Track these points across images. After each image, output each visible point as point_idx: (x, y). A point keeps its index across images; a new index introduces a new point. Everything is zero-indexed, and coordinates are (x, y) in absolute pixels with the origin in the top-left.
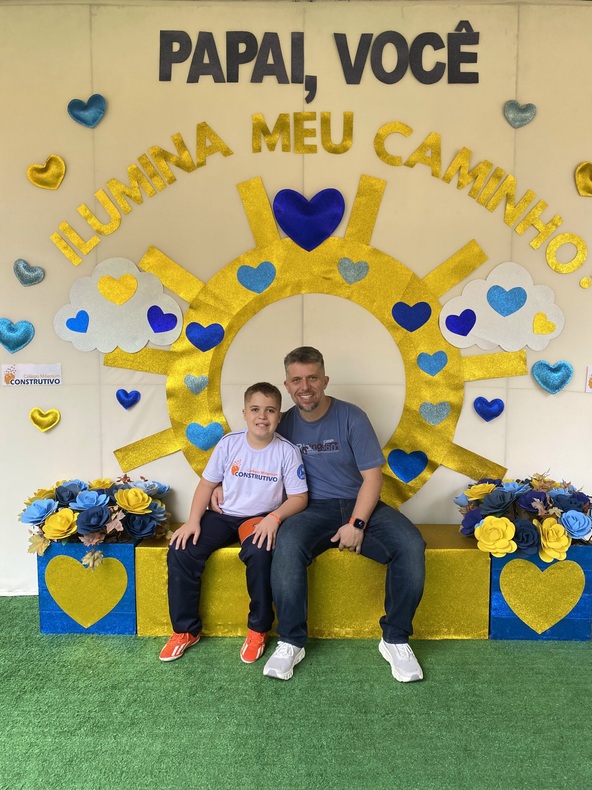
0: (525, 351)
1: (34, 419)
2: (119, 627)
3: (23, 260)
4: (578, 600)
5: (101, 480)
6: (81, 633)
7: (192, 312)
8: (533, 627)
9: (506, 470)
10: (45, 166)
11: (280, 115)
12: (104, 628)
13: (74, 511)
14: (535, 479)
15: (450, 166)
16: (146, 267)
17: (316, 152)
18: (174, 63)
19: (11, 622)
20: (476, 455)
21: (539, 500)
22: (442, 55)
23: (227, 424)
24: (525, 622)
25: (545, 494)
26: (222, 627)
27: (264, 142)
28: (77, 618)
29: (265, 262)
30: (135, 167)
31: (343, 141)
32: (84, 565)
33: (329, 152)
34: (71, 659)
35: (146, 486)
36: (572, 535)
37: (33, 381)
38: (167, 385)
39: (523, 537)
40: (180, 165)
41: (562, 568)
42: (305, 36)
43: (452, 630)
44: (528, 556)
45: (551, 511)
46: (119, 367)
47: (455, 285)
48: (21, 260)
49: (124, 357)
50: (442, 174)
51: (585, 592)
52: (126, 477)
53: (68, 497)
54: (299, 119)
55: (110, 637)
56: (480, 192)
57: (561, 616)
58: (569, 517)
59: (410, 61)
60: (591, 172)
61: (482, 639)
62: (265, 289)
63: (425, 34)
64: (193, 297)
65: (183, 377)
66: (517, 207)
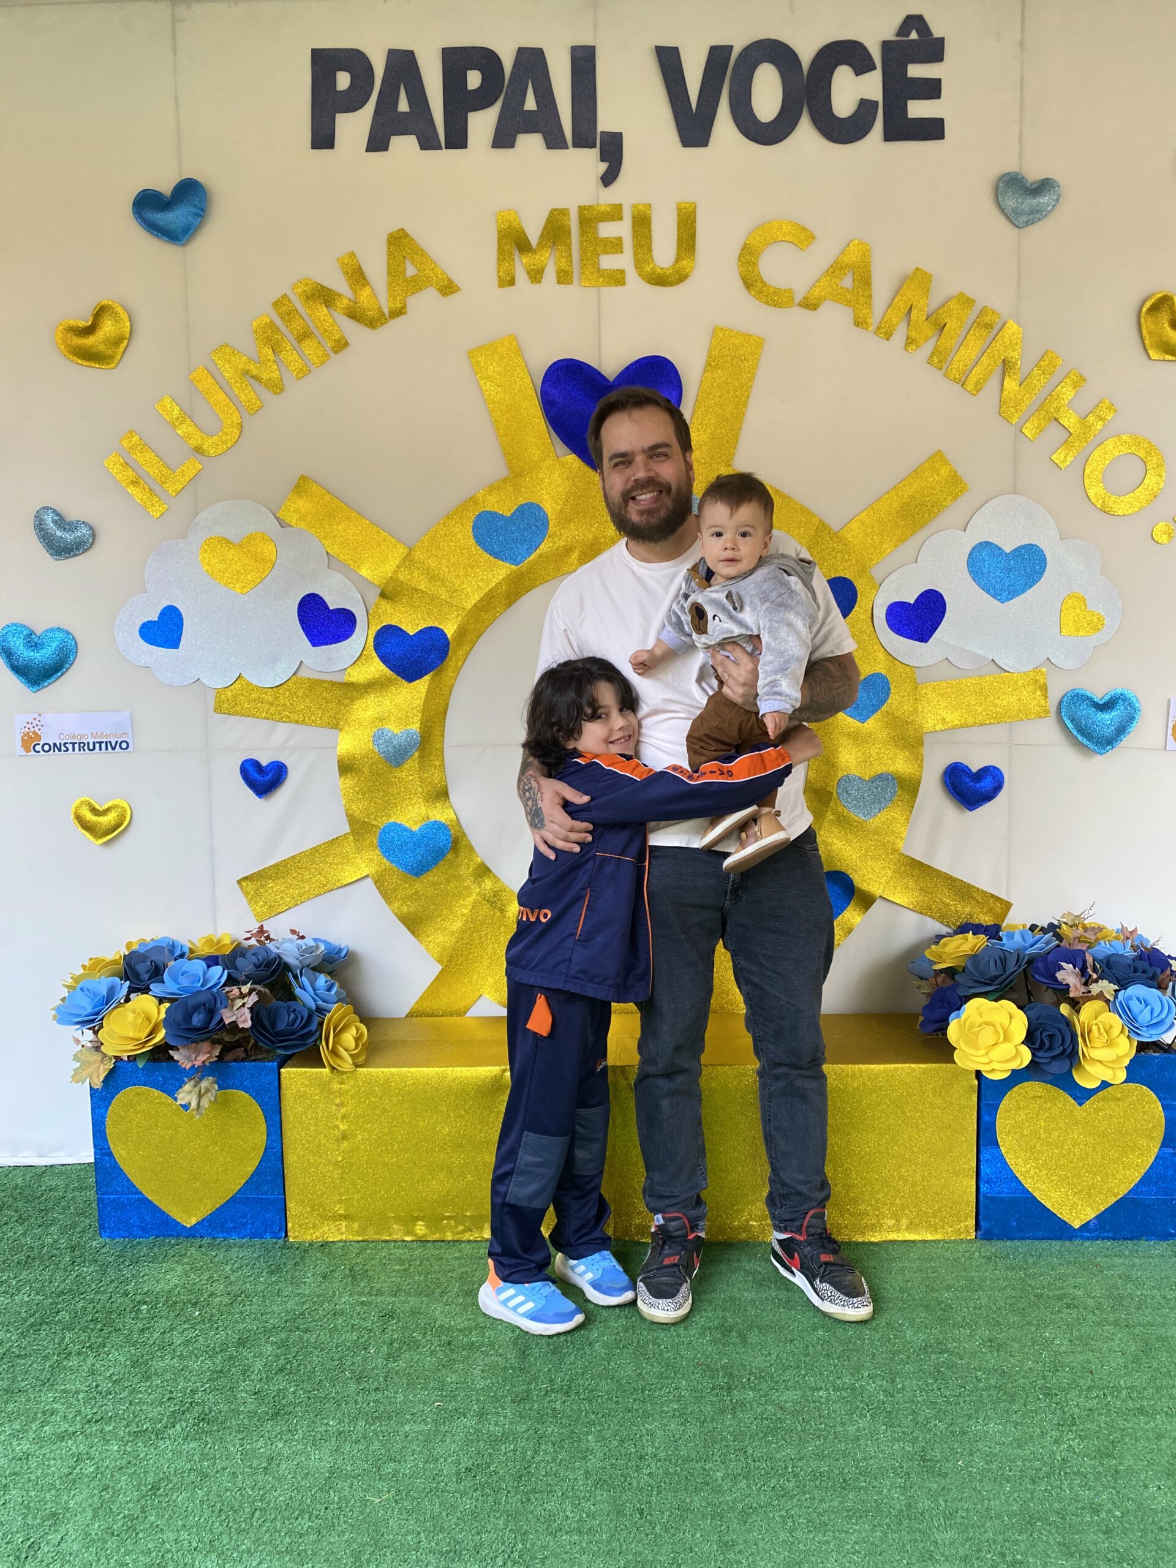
0: (1045, 670)
1: (79, 819)
2: (252, 1223)
3: (51, 509)
4: (1151, 1161)
5: (213, 938)
6: (178, 1236)
7: (385, 605)
8: (1064, 1214)
9: (1008, 906)
10: (90, 323)
11: (552, 212)
12: (223, 1226)
13: (161, 1001)
14: (1065, 923)
15: (890, 305)
16: (292, 518)
17: (624, 284)
18: (340, 112)
19: (43, 1218)
20: (951, 877)
21: (1071, 966)
22: (871, 86)
23: (459, 824)
24: (1048, 1205)
25: (1084, 952)
26: (452, 1222)
27: (520, 265)
28: (170, 1207)
29: (526, 504)
30: (267, 320)
31: (677, 261)
32: (181, 1105)
33: (649, 283)
34: (159, 1288)
35: (299, 948)
36: (1138, 1034)
37: (77, 746)
38: (338, 749)
39: (1042, 1039)
40: (355, 314)
41: (1118, 1099)
42: (598, 54)
43: (904, 1222)
44: (1051, 1077)
45: (1095, 988)
46: (243, 715)
47: (903, 541)
48: (47, 508)
49: (254, 696)
50: (874, 322)
51: (1164, 1144)
52: (261, 931)
53: (148, 972)
54: (589, 219)
55: (235, 1244)
56: (952, 355)
57: (1118, 1193)
58: (1130, 998)
59: (808, 98)
60: (1174, 312)
61: (962, 1239)
62: (528, 556)
63: (836, 42)
64: (386, 576)
65: (371, 732)
66: (1025, 384)
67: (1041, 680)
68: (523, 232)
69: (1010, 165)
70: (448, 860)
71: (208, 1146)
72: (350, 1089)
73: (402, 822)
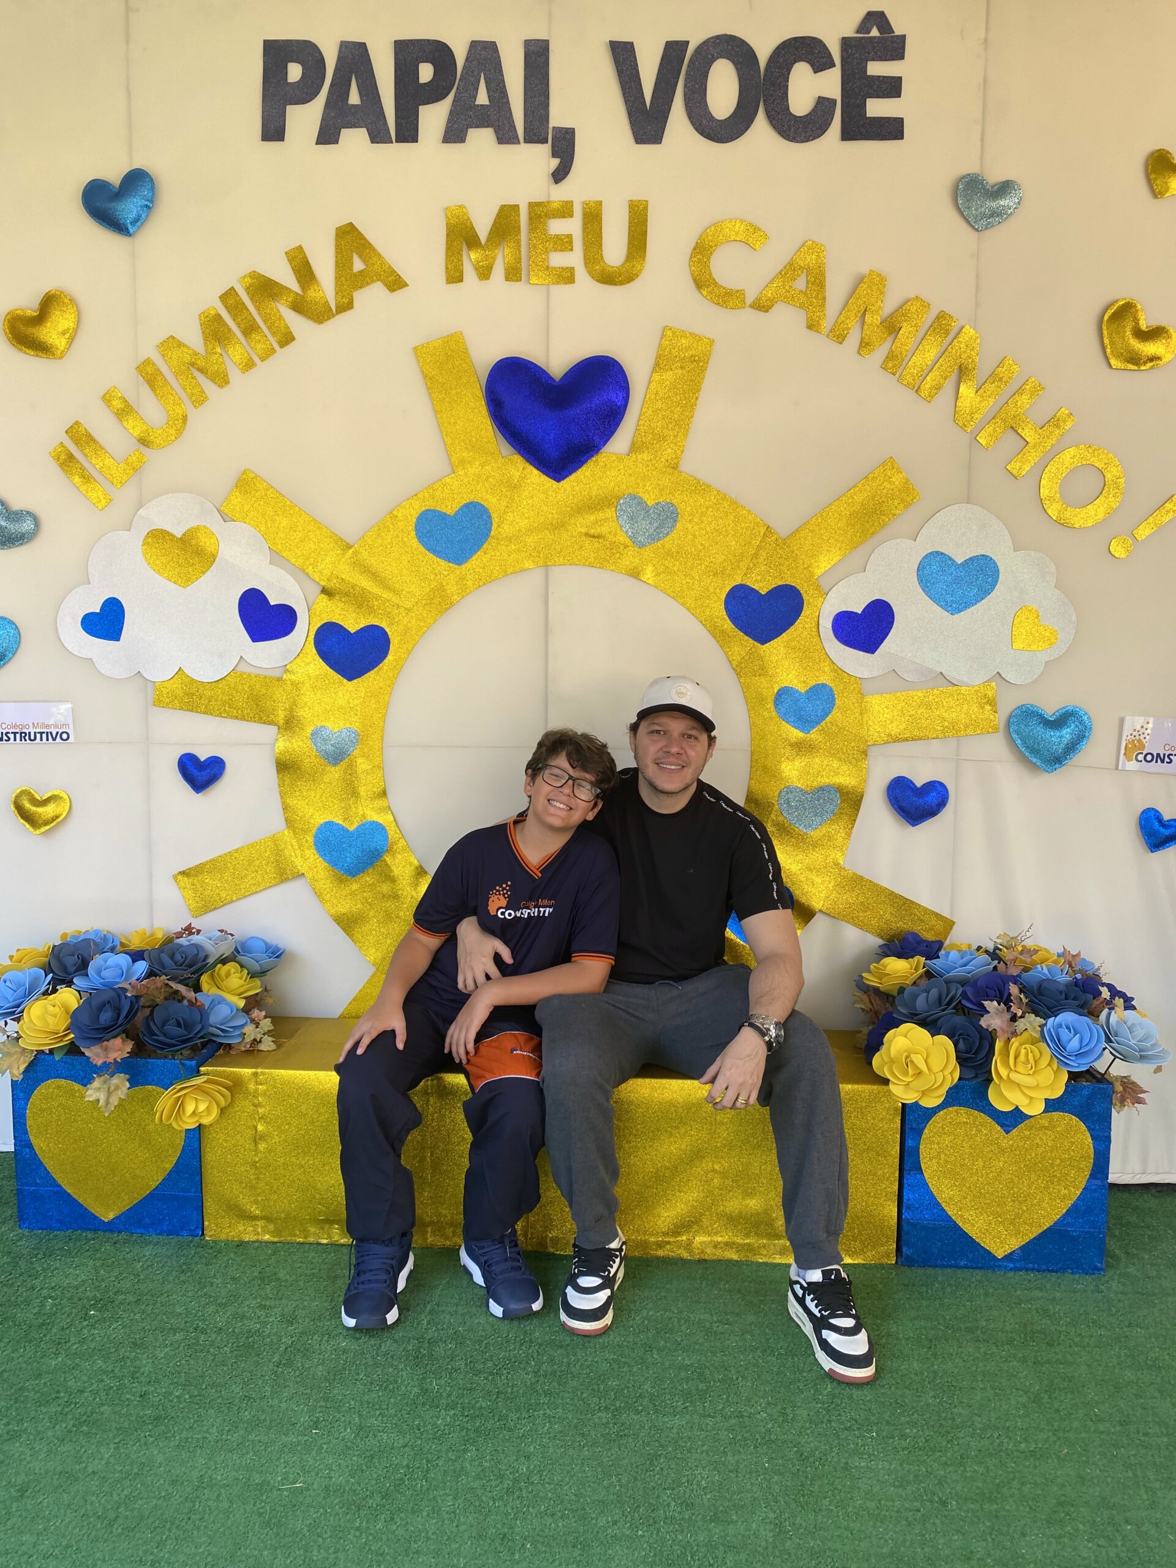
0: (995, 684)
1: (19, 809)
2: (170, 1220)
4: (1078, 1193)
5: (147, 931)
6: (95, 1230)
7: (327, 602)
8: (988, 1243)
9: (949, 924)
10: (38, 313)
11: (503, 207)
12: (141, 1222)
13: (81, 994)
14: (1003, 945)
15: (844, 308)
16: (235, 512)
17: (573, 282)
18: (291, 104)
20: (895, 894)
21: (995, 1003)
22: (830, 84)
23: (397, 825)
24: (971, 1233)
27: (468, 262)
28: (88, 1201)
29: (471, 503)
30: (213, 311)
31: (627, 260)
33: (598, 281)
34: (66, 1283)
37: (18, 736)
38: (276, 746)
40: (302, 308)
41: (1046, 1128)
42: (551, 48)
46: (182, 709)
47: (852, 549)
49: (193, 690)
50: (826, 324)
51: (1091, 1177)
53: (74, 965)
54: (540, 213)
55: (150, 1241)
56: (907, 360)
57: (1044, 1224)
58: (1060, 1026)
59: (764, 96)
60: (1136, 320)
61: (882, 1264)
62: (471, 557)
63: (795, 39)
64: (327, 572)
65: (309, 730)
66: (981, 391)
67: (990, 694)
68: (472, 228)
69: (970, 167)
70: (385, 860)
71: (127, 1142)
72: (268, 1090)
73: (339, 821)
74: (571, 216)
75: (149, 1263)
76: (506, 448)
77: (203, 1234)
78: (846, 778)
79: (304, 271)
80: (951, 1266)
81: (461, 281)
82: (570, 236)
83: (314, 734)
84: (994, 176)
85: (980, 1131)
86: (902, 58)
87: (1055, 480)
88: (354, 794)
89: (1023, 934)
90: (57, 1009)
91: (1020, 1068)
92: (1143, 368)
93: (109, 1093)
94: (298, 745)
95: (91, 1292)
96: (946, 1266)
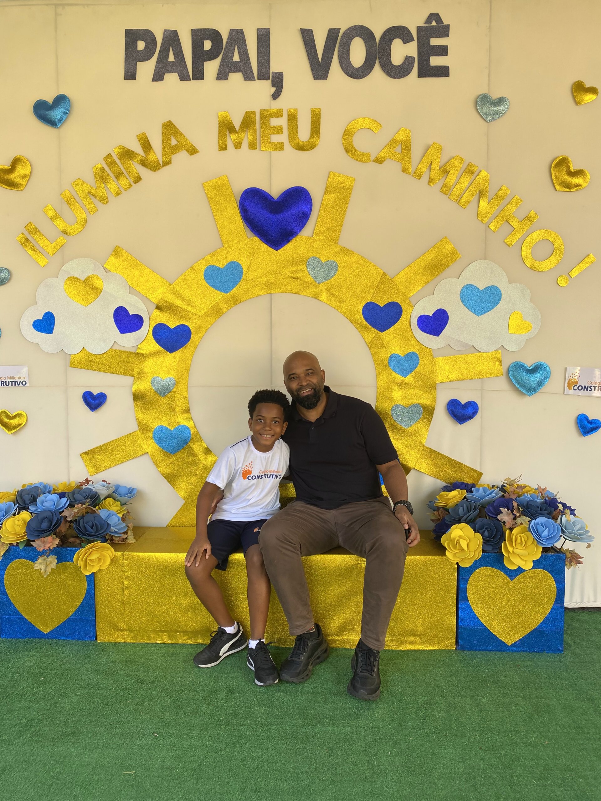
0: (500, 351)
2: (79, 632)
4: (550, 610)
5: (67, 484)
6: (40, 638)
7: (157, 313)
8: (503, 638)
9: (481, 474)
10: (10, 167)
11: (247, 112)
12: (63, 633)
14: (507, 484)
15: (421, 161)
16: (111, 268)
17: (283, 149)
18: (139, 61)
20: (451, 459)
21: (506, 510)
22: (412, 49)
23: (196, 428)
24: (495, 633)
25: (514, 500)
27: (230, 139)
28: (37, 623)
29: (232, 262)
30: (100, 166)
31: (310, 138)
33: (296, 149)
34: (25, 665)
38: (135, 388)
40: (146, 164)
41: (532, 577)
42: (271, 32)
43: (418, 639)
44: (494, 564)
45: (519, 521)
46: (85, 369)
47: (426, 283)
49: (90, 359)
50: (412, 170)
51: (555, 603)
53: (29, 500)
54: (266, 116)
55: (69, 644)
56: (453, 187)
57: (531, 627)
58: (538, 524)
59: (379, 55)
60: (568, 166)
61: (448, 650)
62: (233, 289)
63: (394, 27)
64: (159, 298)
65: (150, 379)
66: (491, 203)
67: (498, 357)
68: (232, 123)
69: (483, 90)
70: (189, 445)
71: (56, 591)
72: (130, 563)
73: (165, 424)
74: (282, 116)
75: (68, 654)
76: (250, 233)
77: (96, 639)
78: (425, 400)
79: (147, 146)
80: (484, 650)
81: (226, 149)
82: (281, 127)
83: (153, 381)
84: (495, 95)
85: (498, 580)
86: (448, 36)
87: (529, 247)
88: (174, 411)
89: (518, 478)
90: (20, 522)
91: (518, 546)
92: (572, 190)
93: (47, 566)
94: (144, 386)
95: (38, 669)
96: (482, 650)
